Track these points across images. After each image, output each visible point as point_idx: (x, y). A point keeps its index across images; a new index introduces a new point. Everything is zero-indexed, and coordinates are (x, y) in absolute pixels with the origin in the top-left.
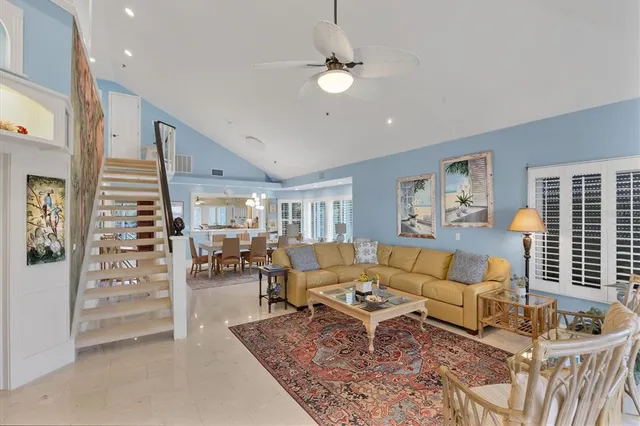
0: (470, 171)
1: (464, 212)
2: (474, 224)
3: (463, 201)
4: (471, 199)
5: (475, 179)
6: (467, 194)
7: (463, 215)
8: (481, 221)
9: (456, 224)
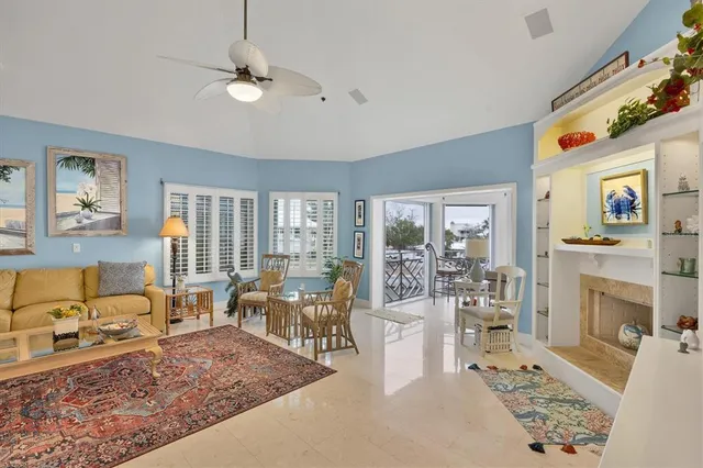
0: (98, 172)
1: (88, 218)
2: (103, 232)
3: (86, 205)
4: (99, 204)
5: (104, 181)
6: (93, 197)
7: (86, 222)
8: (111, 228)
9: (75, 232)
